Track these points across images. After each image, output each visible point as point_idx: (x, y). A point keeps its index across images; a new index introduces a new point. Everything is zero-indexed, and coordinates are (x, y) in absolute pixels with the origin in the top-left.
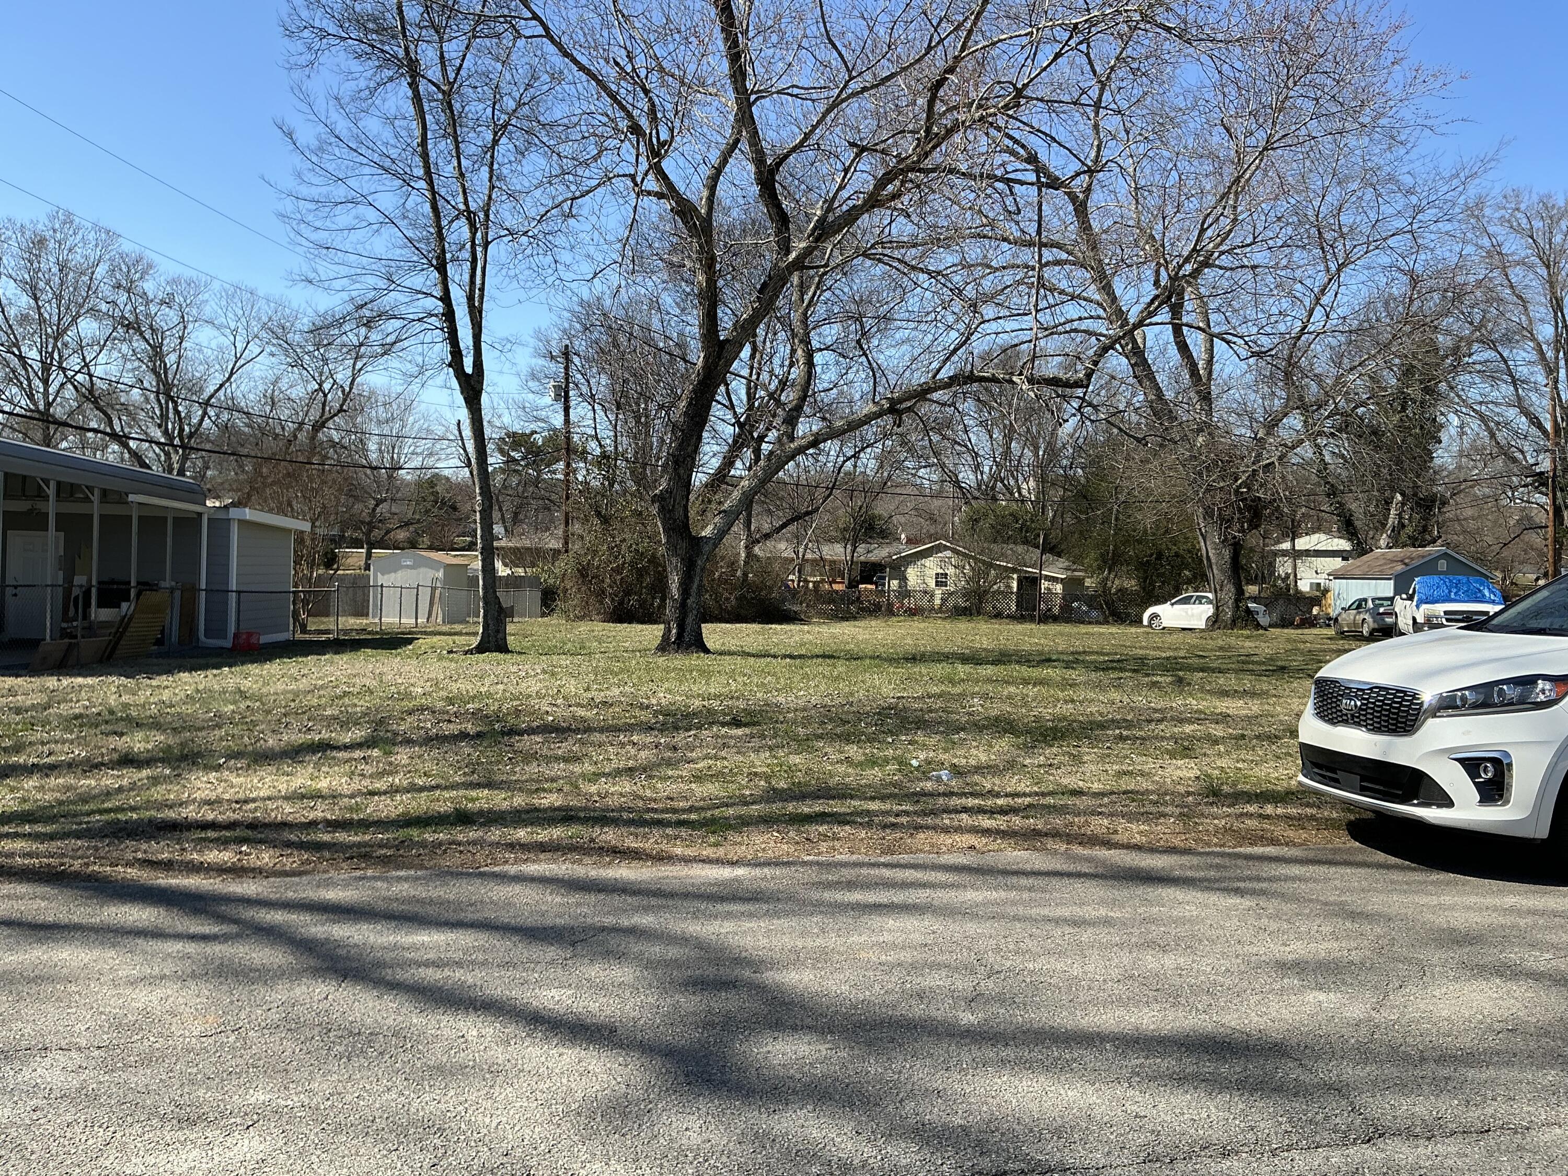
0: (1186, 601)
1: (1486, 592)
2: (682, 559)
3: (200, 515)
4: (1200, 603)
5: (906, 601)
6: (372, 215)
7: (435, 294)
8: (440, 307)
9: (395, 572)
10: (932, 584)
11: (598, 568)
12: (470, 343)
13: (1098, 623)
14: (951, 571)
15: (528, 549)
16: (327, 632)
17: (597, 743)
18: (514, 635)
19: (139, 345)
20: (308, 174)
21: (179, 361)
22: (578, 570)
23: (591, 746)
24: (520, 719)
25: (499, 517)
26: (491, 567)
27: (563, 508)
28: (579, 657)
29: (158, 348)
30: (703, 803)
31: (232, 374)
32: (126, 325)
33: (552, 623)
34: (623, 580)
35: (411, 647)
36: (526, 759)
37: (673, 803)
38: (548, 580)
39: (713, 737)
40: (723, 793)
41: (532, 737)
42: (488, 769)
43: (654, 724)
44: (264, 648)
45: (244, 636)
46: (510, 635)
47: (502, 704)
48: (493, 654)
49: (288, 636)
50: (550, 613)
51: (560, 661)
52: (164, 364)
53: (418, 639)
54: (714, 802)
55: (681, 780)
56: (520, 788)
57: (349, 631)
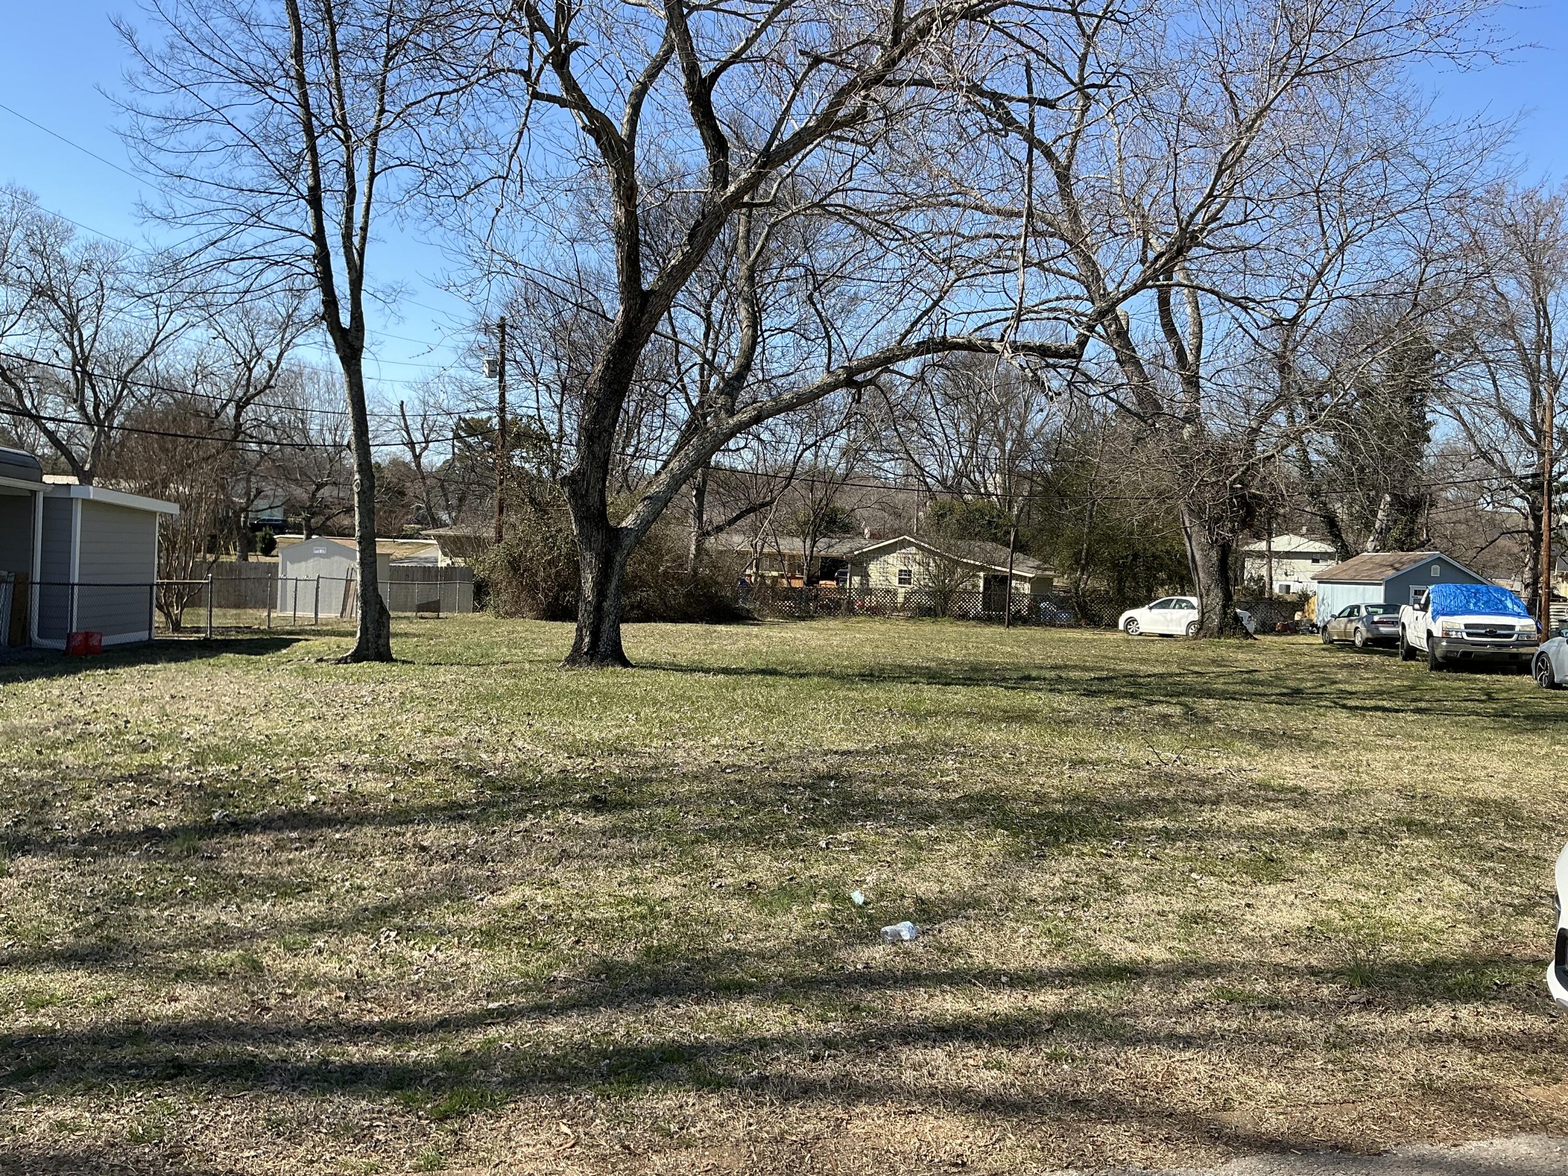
0: (1165, 605)
1: (1509, 604)
2: (598, 554)
3: (34, 493)
4: (1181, 608)
5: (867, 598)
7: (307, 232)
9: (306, 560)
10: (895, 581)
11: (531, 559)
12: (347, 290)
13: (1070, 626)
14: (915, 568)
17: (359, 849)
18: (419, 636)
19: (55, 314)
20: (142, 78)
21: (96, 333)
22: (509, 562)
23: (348, 856)
24: (263, 799)
25: (444, 503)
26: (372, 559)
27: (497, 494)
28: (473, 668)
29: (73, 318)
30: (470, 1007)
31: (153, 346)
32: (39, 292)
33: (481, 620)
34: (558, 574)
35: (284, 651)
36: (215, 890)
37: (414, 1007)
38: (480, 572)
39: (553, 834)
40: (517, 978)
41: (257, 839)
42: (129, 918)
43: (473, 807)
44: (107, 651)
45: (80, 638)
46: (415, 635)
47: (265, 767)
48: (372, 663)
49: (143, 635)
50: (481, 608)
51: (444, 675)
52: (81, 335)
53: (299, 640)
54: (491, 1006)
55: (460, 938)
56: (151, 968)
57: (228, 629)
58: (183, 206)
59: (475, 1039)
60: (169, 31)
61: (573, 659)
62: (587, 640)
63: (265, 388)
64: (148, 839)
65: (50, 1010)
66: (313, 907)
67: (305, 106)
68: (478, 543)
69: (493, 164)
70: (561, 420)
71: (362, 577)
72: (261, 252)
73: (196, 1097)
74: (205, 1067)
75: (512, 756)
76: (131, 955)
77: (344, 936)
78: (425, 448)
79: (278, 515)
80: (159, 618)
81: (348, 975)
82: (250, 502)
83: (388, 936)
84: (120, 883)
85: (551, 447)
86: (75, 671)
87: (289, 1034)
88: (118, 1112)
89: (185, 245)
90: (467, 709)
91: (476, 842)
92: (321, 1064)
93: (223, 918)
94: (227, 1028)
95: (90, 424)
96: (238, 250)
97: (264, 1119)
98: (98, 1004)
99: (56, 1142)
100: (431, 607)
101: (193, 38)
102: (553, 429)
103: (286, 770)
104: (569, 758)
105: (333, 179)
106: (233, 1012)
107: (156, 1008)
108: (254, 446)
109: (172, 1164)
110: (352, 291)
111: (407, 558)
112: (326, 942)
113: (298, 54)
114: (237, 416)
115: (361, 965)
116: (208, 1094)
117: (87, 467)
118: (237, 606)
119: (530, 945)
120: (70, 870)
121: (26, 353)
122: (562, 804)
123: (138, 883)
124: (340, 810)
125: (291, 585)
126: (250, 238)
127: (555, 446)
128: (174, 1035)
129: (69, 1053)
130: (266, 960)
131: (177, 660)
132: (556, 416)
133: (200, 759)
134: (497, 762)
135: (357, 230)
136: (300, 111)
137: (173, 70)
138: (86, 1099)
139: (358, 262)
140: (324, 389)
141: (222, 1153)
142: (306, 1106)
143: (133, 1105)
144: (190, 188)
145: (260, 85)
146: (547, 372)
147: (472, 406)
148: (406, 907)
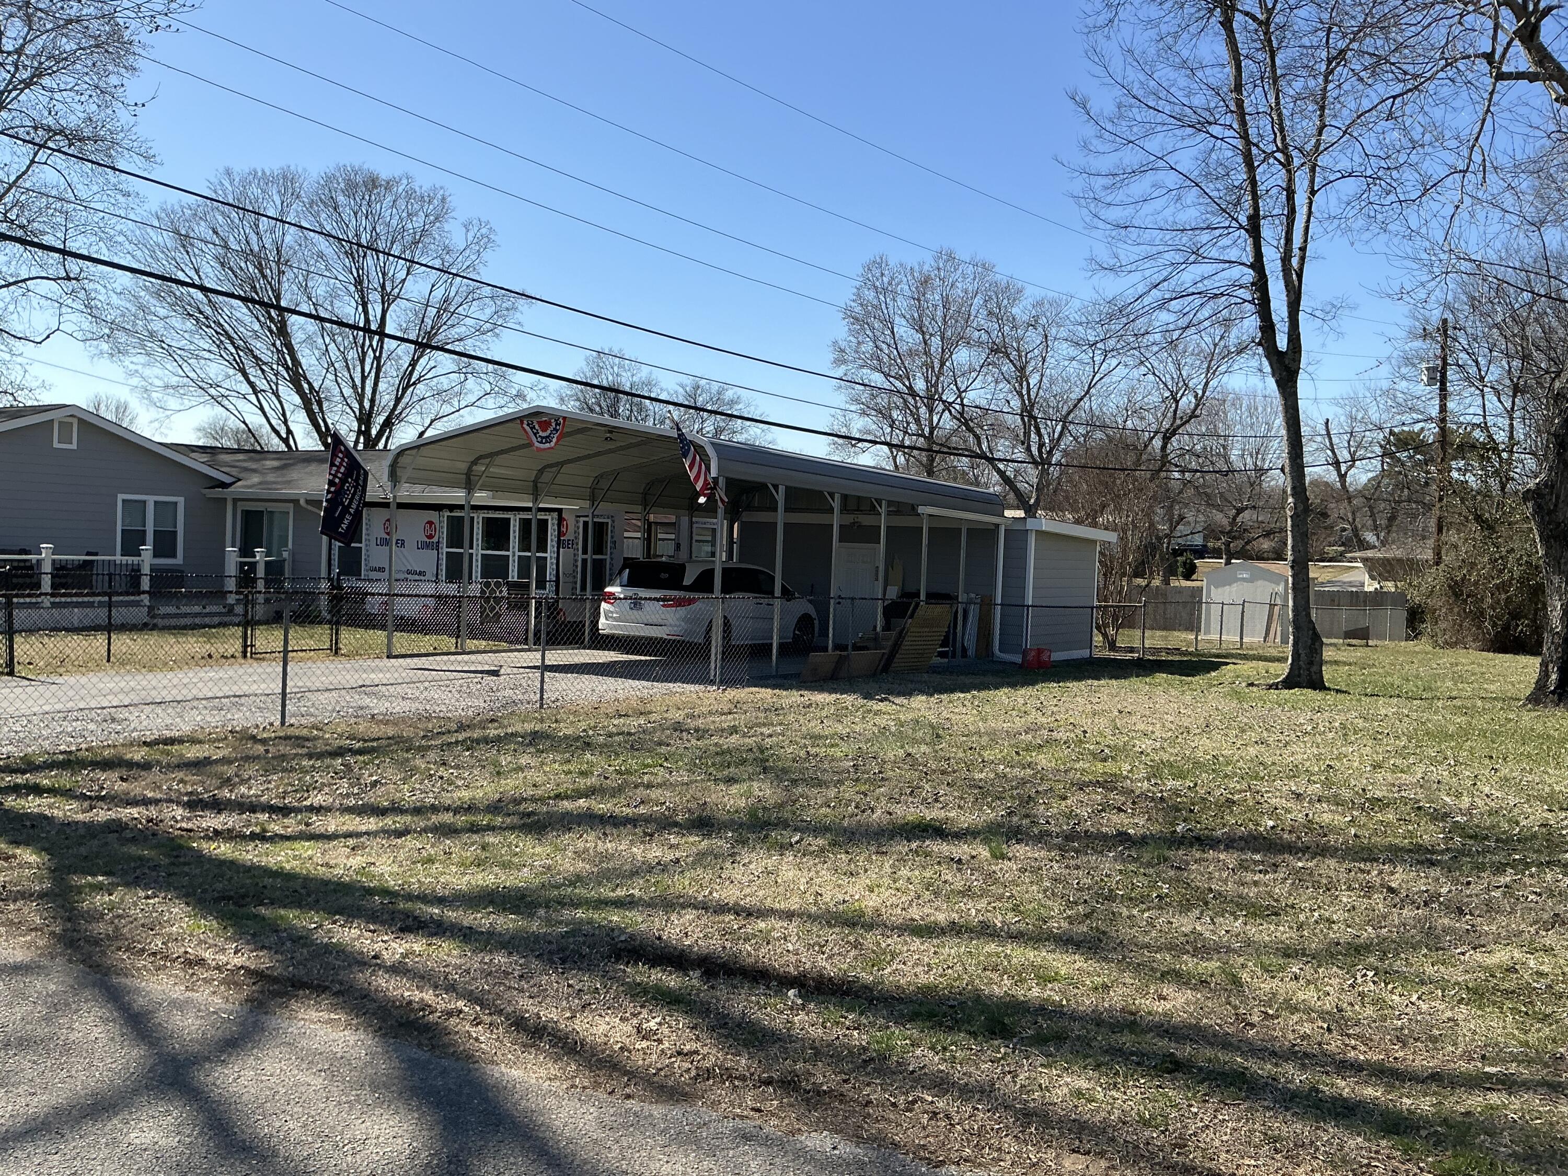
3: (997, 526)
6: (1172, 179)
7: (1245, 260)
8: (1249, 275)
9: (1230, 585)
11: (1476, 583)
12: (1284, 313)
15: (1400, 561)
16: (1132, 650)
17: (1324, 881)
18: (1350, 664)
19: (1007, 368)
20: (1095, 142)
21: (1041, 381)
22: (1449, 586)
23: (1313, 886)
24: (1222, 818)
25: (1370, 522)
26: (1304, 584)
27: (1436, 512)
28: (1415, 702)
29: (1022, 369)
30: (1463, 1066)
31: (1089, 388)
32: (995, 350)
33: (1417, 649)
34: (1508, 600)
35: (1213, 674)
36: (1188, 900)
37: (1402, 1054)
38: (1415, 597)
39: (1540, 895)
40: (1515, 1047)
41: (1222, 857)
42: (1113, 913)
43: (1442, 852)
44: (1054, 667)
45: (1033, 653)
46: (1345, 664)
47: (1219, 786)
48: (1305, 691)
49: (1085, 653)
50: (1416, 637)
51: (1385, 708)
52: (1028, 384)
53: (1227, 664)
54: (1487, 1069)
55: (1443, 991)
56: (1139, 965)
57: (1158, 650)
58: (1128, 252)
59: (1475, 1102)
60: (1118, 92)
61: (1537, 697)
62: (1554, 677)
63: (1191, 418)
64: (1121, 843)
65: (1056, 985)
66: (1283, 932)
67: (1245, 136)
68: (1411, 566)
69: (1451, 159)
70: (1511, 426)
71: (1294, 602)
72: (1200, 287)
73: (1194, 1095)
74: (1200, 1069)
75: (1480, 803)
76: (1119, 949)
77: (1319, 966)
78: (1352, 466)
79: (1198, 540)
80: (1098, 639)
81: (1328, 1007)
82: (1173, 529)
83: (1365, 975)
84: (1102, 880)
85: (1500, 457)
86: (1033, 683)
87: (1274, 1054)
88: (1125, 1093)
89: (1131, 291)
90: (1417, 747)
91: (1449, 892)
92: (1311, 1090)
93: (1198, 928)
94: (1215, 1035)
95: (1034, 462)
96: (1178, 289)
97: (1260, 1132)
98: (1096, 988)
99: (1076, 1107)
100: (1361, 634)
101: (1140, 93)
102: (1501, 437)
103: (1240, 792)
104: (1550, 811)
105: (1273, 205)
106: (1219, 1021)
107: (1148, 1002)
108: (1177, 475)
109: (1178, 1154)
110: (1290, 313)
111: (1329, 582)
112: (1301, 969)
113: (1238, 88)
114: (1164, 448)
115: (1339, 999)
116: (1205, 1095)
117: (1032, 501)
118: (1165, 628)
119: (1526, 1013)
120: (1057, 862)
121: (983, 403)
122: (1548, 863)
123: (1117, 883)
124: (1299, 838)
125: (1215, 610)
126: (1189, 276)
127: (1505, 455)
128: (1167, 1031)
129: (1077, 1029)
130: (1245, 976)
131: (1117, 678)
132: (1507, 422)
133: (1155, 772)
134: (1462, 806)
135: (1296, 251)
136: (1239, 143)
137: (1122, 128)
138: (1096, 1074)
139: (1296, 283)
140: (1246, 414)
141: (1223, 1156)
142: (1301, 1128)
143: (1138, 1090)
144: (1134, 236)
145: (1201, 126)
146: (1494, 374)
147: (1407, 418)
148: (1382, 948)
